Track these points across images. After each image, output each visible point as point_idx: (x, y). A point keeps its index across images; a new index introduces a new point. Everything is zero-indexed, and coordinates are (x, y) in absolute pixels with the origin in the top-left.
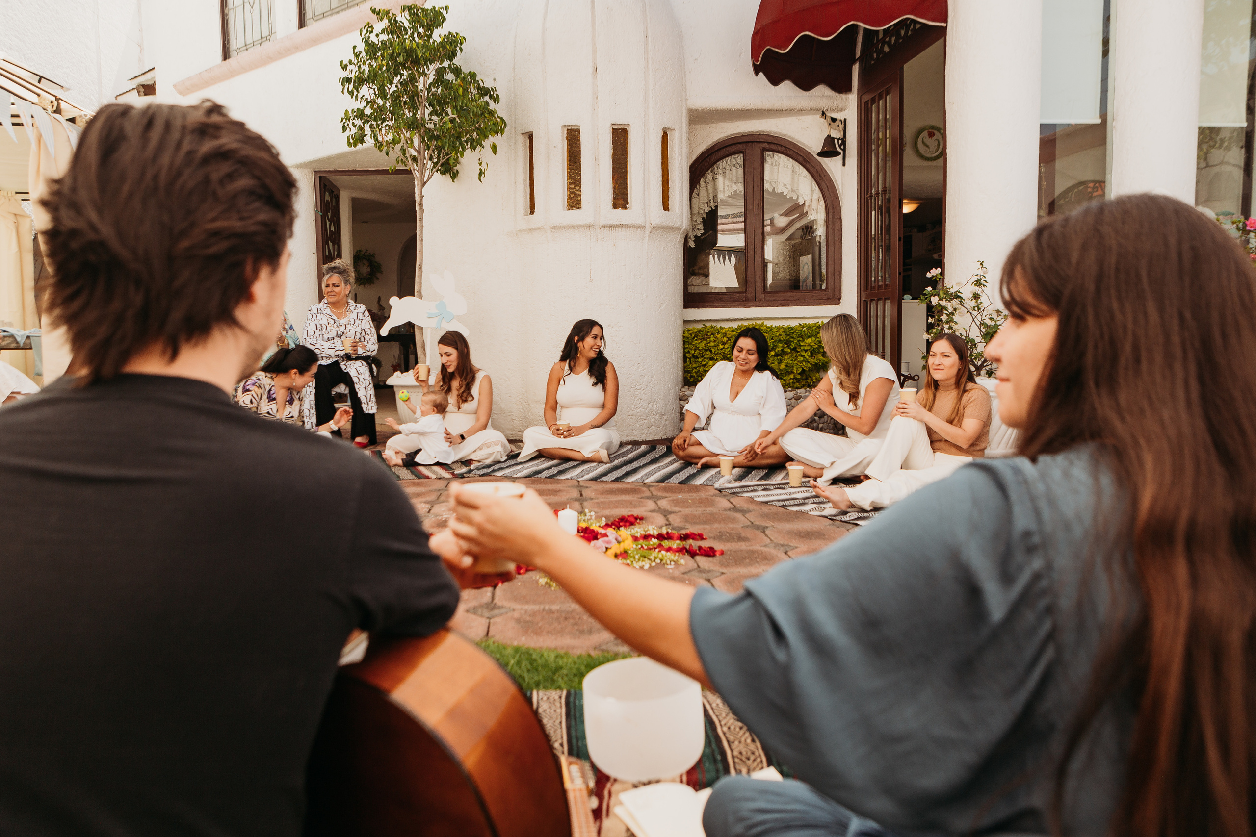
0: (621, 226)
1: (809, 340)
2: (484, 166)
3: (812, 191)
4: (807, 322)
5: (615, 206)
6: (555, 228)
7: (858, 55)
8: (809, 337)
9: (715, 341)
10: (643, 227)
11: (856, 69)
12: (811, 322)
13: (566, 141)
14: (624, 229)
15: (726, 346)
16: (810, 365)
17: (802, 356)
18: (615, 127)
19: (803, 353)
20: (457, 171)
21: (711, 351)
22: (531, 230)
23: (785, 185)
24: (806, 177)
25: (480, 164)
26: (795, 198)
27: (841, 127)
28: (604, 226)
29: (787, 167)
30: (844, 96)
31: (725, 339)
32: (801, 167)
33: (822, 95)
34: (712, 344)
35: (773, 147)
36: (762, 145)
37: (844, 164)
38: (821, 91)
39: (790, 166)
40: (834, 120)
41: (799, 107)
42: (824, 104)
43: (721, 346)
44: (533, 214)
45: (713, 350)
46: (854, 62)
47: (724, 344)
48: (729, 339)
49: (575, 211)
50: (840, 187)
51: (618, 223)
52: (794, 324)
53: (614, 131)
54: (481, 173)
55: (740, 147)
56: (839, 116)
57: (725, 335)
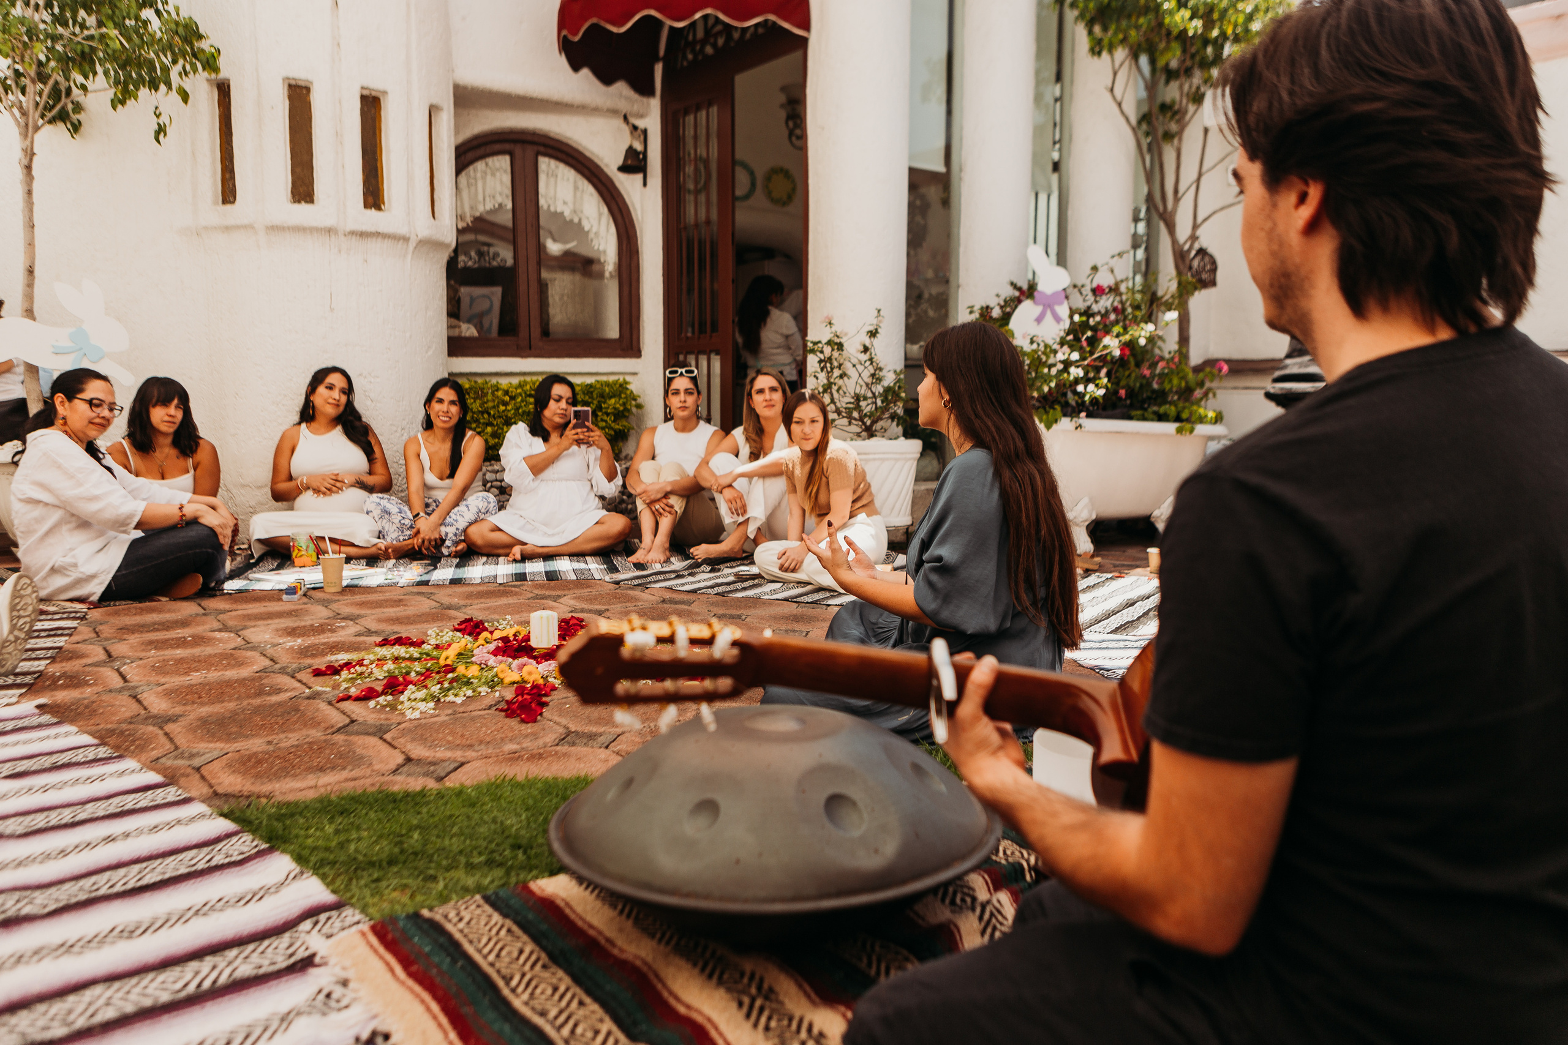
0: (377, 234)
1: (613, 401)
2: (164, 119)
3: (600, 215)
4: (604, 378)
5: (366, 206)
6: (274, 229)
7: (662, 53)
8: (611, 398)
9: (493, 401)
10: (406, 239)
11: (659, 69)
12: (612, 379)
13: (287, 102)
14: (380, 239)
15: (509, 408)
16: (613, 433)
17: (606, 421)
18: (366, 93)
19: (605, 418)
20: (79, 122)
21: (489, 414)
22: (227, 229)
23: (565, 203)
24: (592, 195)
25: (158, 117)
26: (576, 220)
27: (642, 137)
28: (353, 233)
29: (568, 180)
30: (645, 100)
31: (507, 398)
32: (586, 182)
33: (621, 92)
34: (490, 404)
35: (550, 151)
36: (536, 148)
37: (645, 184)
38: (621, 88)
39: (572, 180)
40: (635, 128)
41: (593, 105)
42: (623, 106)
43: (502, 408)
44: (233, 202)
45: (492, 413)
46: (657, 59)
47: (505, 404)
48: (512, 398)
49: (304, 207)
50: (639, 213)
51: (373, 229)
52: (590, 380)
53: (363, 98)
54: (161, 130)
55: (507, 146)
56: (641, 124)
57: (506, 393)
